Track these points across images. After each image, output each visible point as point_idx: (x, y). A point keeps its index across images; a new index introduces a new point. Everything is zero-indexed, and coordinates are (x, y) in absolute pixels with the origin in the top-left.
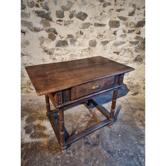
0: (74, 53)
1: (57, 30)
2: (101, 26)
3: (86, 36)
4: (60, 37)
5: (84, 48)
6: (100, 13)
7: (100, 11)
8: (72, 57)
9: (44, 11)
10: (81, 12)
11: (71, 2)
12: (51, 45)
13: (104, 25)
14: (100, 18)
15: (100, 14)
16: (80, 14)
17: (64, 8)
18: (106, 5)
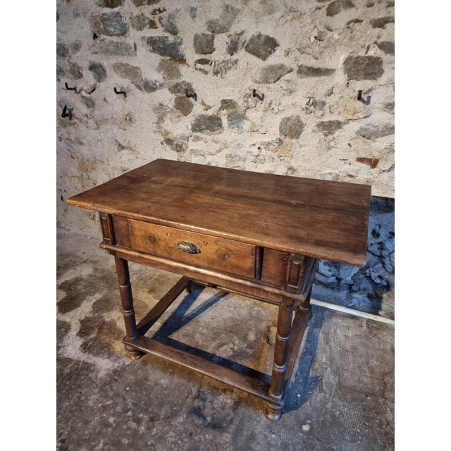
0: (238, 152)
1: (197, 87)
2: (320, 76)
3: (273, 106)
4: (202, 107)
5: (266, 139)
6: (316, 34)
7: (315, 27)
8: (231, 161)
9: (167, 37)
10: (260, 36)
11: (232, 9)
12: (180, 127)
13: (328, 72)
14: (317, 49)
15: (316, 38)
16: (256, 40)
17: (215, 28)
18: (339, 7)
